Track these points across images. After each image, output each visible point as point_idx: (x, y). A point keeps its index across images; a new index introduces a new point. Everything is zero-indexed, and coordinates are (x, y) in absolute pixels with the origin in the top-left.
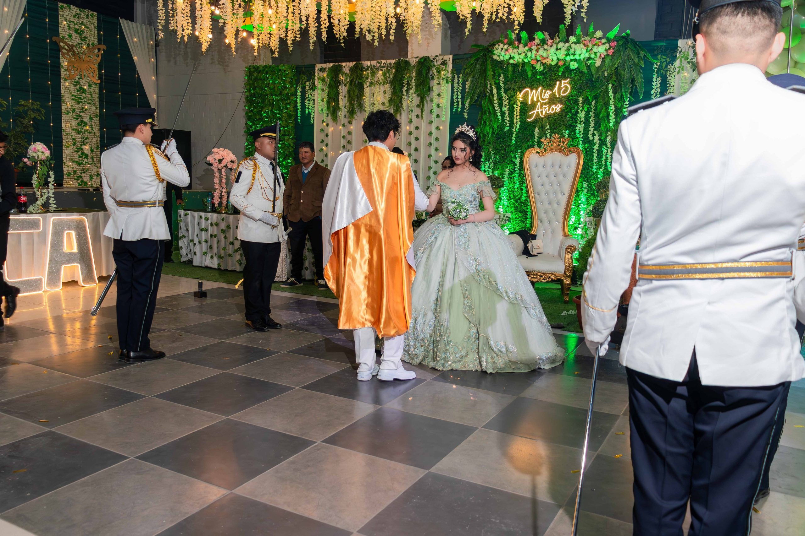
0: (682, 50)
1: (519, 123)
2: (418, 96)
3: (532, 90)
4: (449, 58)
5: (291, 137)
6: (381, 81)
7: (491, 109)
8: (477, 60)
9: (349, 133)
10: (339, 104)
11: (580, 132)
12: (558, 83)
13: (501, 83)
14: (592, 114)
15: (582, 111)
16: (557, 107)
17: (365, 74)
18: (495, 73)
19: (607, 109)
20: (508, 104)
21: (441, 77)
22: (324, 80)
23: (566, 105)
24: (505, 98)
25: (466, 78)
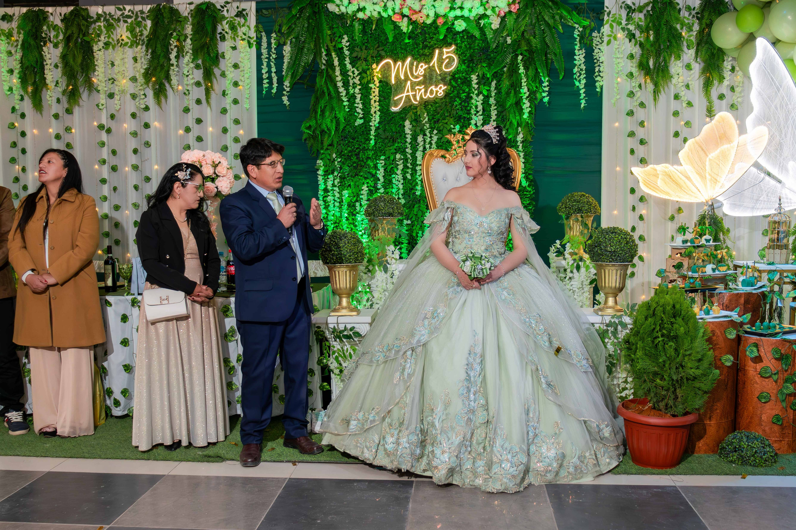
0: (610, 12)
1: (378, 113)
2: (197, 67)
3: (395, 62)
4: (251, 7)
6: (126, 40)
7: (331, 89)
8: (301, 11)
9: (68, 129)
10: (45, 79)
12: (437, 51)
13: (345, 49)
14: (492, 101)
15: (478, 95)
16: (438, 89)
17: (94, 29)
18: (335, 33)
19: (517, 93)
20: (359, 82)
21: (237, 37)
22: (12, 36)
23: (452, 86)
24: (354, 74)
25: (283, 39)
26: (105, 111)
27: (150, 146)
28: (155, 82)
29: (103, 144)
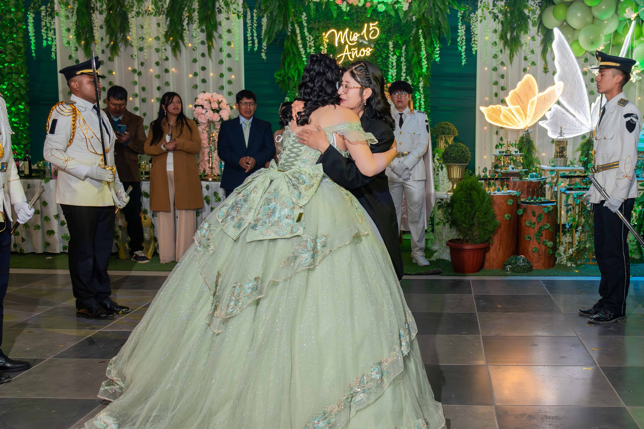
2: (202, 31)
3: (338, 31)
5: (22, 76)
6: (152, 11)
7: (295, 49)
9: (110, 72)
10: (94, 36)
11: (393, 77)
12: (366, 25)
13: (304, 22)
14: (403, 59)
15: (393, 55)
16: (366, 51)
17: (129, 2)
18: (297, 11)
19: (419, 54)
20: (313, 45)
21: (230, 11)
22: (69, 5)
23: (376, 49)
24: (310, 39)
25: (261, 13)
26: (136, 60)
27: (169, 85)
28: (173, 41)
29: (136, 83)
